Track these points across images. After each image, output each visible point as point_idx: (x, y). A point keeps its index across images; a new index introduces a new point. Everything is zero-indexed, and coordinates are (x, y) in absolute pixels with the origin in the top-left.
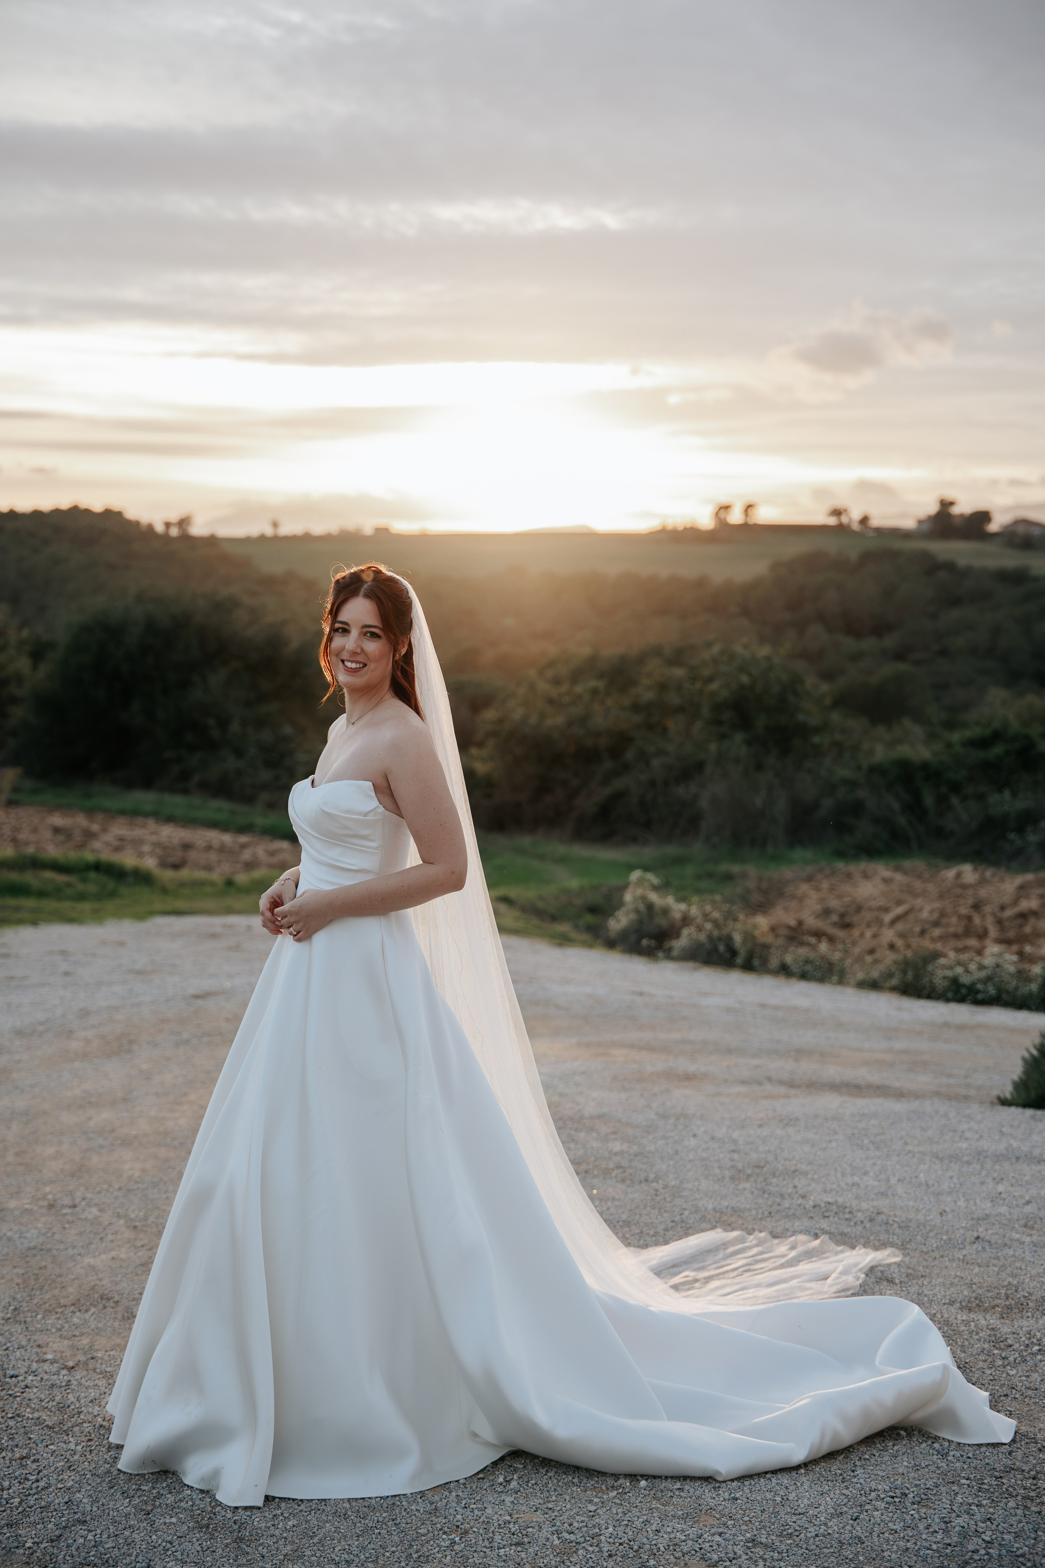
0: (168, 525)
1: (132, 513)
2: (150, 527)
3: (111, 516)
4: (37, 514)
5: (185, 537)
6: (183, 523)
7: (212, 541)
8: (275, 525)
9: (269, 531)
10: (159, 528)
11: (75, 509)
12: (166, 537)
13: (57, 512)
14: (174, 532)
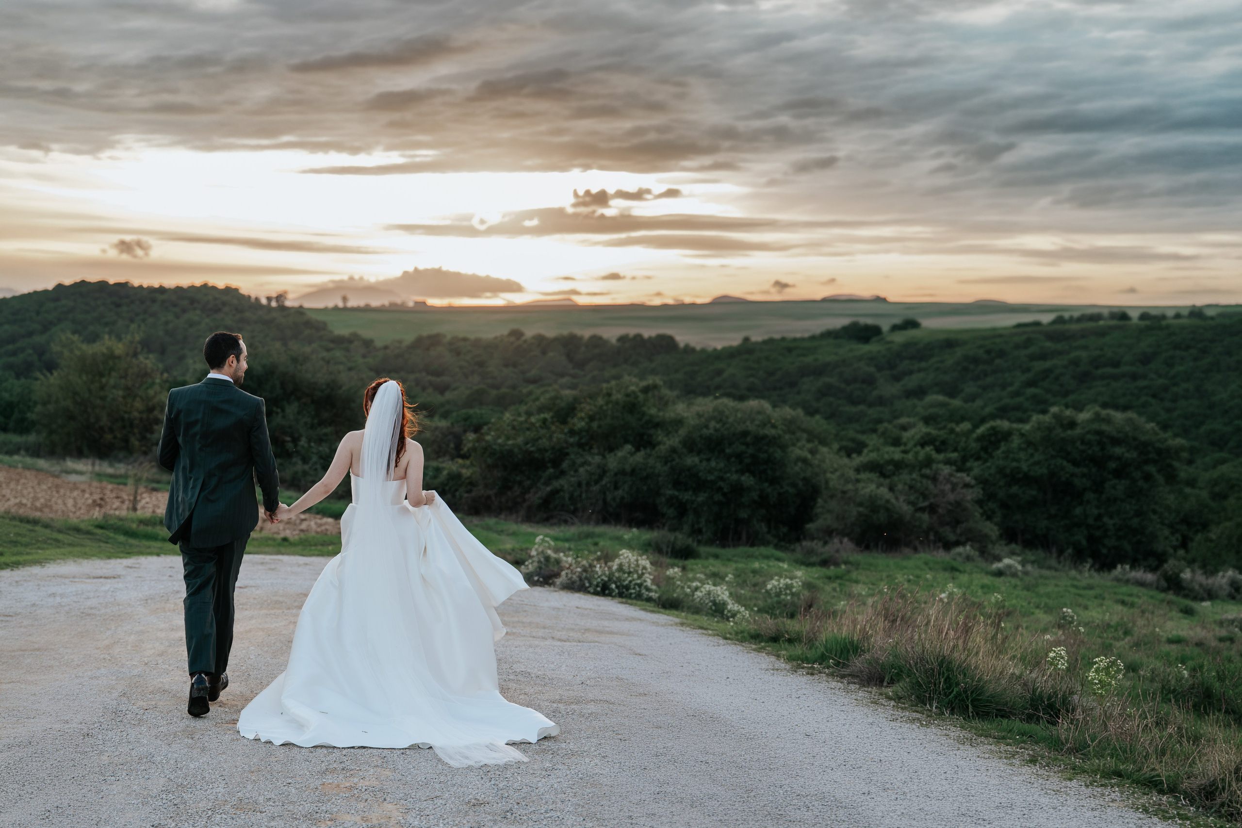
0: (269, 299)
1: (244, 291)
2: (257, 299)
3: (230, 291)
4: (179, 290)
5: (282, 308)
6: (280, 297)
7: (300, 311)
8: (345, 299)
9: (341, 305)
10: (264, 301)
11: (205, 286)
12: (268, 308)
13: (192, 288)
14: (274, 304)
